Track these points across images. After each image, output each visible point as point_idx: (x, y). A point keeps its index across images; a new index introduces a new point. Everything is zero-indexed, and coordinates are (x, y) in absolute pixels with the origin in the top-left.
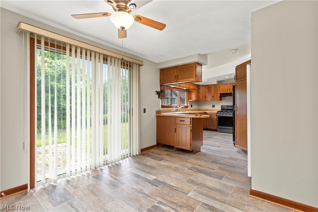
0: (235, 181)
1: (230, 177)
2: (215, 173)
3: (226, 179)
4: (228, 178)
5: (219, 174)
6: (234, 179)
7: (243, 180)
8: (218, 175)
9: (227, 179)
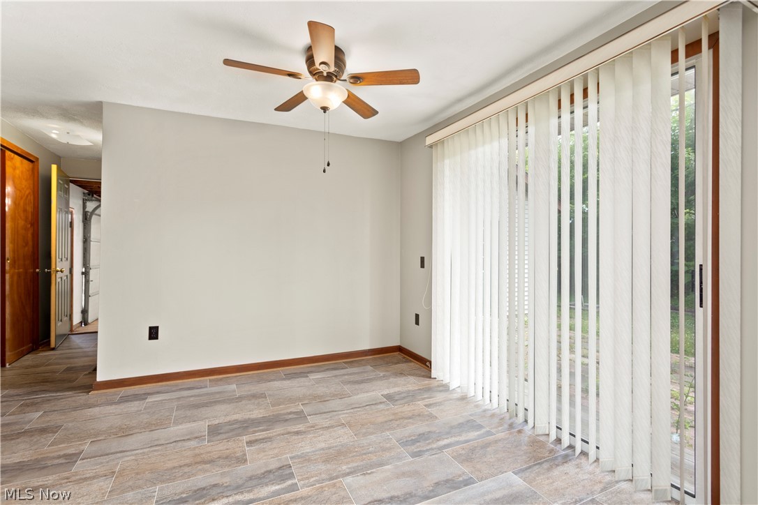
0: (175, 442)
1: (193, 443)
2: (239, 435)
3: (200, 434)
4: (196, 438)
5: (224, 436)
6: (180, 444)
7: (156, 453)
8: (226, 433)
9: (196, 435)
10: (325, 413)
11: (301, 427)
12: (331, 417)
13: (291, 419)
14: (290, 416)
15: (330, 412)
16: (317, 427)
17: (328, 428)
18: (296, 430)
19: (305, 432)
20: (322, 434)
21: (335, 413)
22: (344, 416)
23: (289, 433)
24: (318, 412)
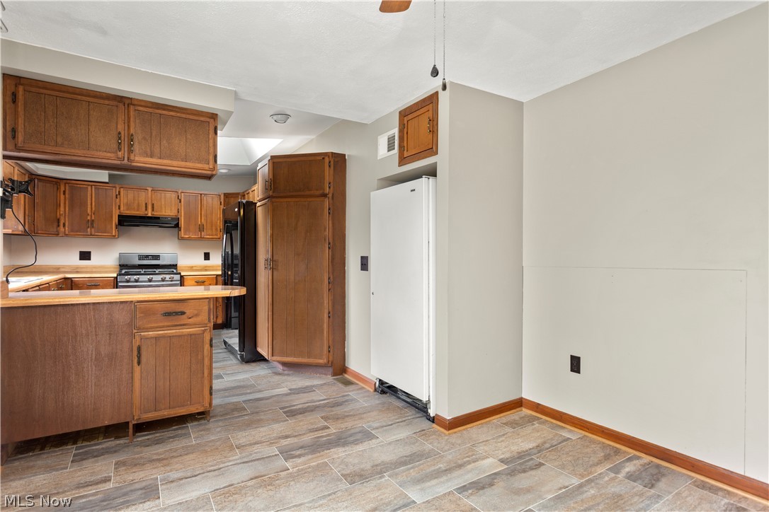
10: (258, 460)
11: (285, 442)
12: (251, 454)
13: (298, 449)
14: (298, 452)
15: (252, 461)
16: (268, 443)
17: (256, 443)
18: (289, 439)
19: (280, 438)
20: (262, 437)
21: (245, 460)
22: (234, 458)
23: (295, 436)
24: (266, 459)
